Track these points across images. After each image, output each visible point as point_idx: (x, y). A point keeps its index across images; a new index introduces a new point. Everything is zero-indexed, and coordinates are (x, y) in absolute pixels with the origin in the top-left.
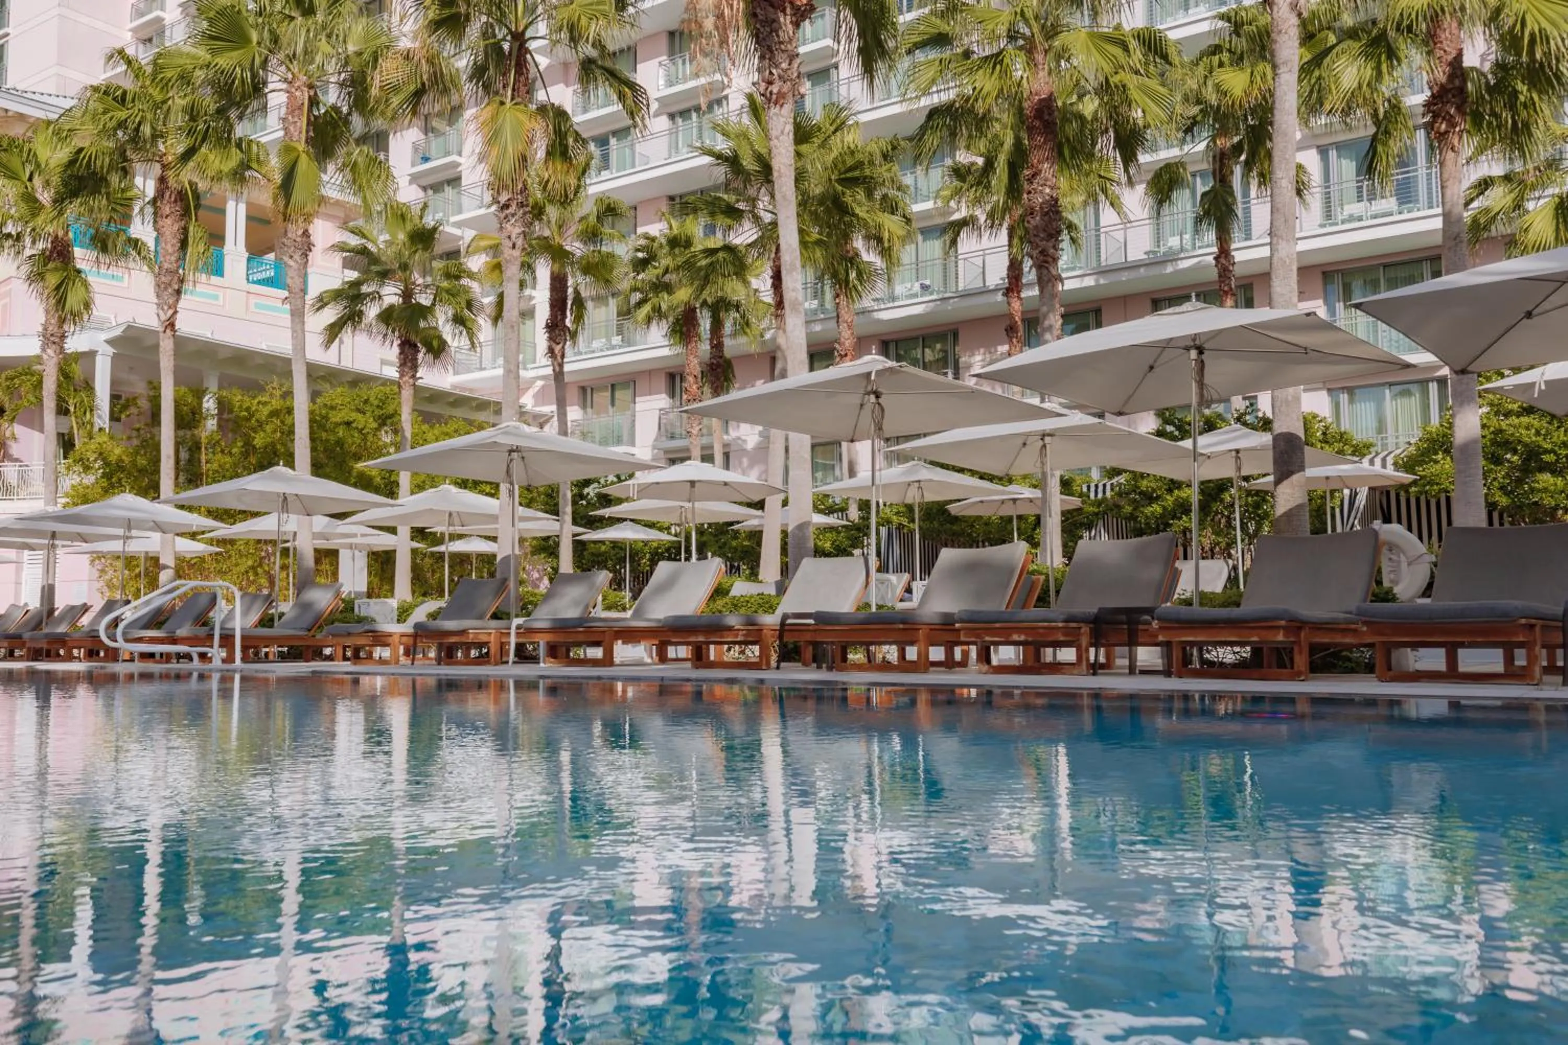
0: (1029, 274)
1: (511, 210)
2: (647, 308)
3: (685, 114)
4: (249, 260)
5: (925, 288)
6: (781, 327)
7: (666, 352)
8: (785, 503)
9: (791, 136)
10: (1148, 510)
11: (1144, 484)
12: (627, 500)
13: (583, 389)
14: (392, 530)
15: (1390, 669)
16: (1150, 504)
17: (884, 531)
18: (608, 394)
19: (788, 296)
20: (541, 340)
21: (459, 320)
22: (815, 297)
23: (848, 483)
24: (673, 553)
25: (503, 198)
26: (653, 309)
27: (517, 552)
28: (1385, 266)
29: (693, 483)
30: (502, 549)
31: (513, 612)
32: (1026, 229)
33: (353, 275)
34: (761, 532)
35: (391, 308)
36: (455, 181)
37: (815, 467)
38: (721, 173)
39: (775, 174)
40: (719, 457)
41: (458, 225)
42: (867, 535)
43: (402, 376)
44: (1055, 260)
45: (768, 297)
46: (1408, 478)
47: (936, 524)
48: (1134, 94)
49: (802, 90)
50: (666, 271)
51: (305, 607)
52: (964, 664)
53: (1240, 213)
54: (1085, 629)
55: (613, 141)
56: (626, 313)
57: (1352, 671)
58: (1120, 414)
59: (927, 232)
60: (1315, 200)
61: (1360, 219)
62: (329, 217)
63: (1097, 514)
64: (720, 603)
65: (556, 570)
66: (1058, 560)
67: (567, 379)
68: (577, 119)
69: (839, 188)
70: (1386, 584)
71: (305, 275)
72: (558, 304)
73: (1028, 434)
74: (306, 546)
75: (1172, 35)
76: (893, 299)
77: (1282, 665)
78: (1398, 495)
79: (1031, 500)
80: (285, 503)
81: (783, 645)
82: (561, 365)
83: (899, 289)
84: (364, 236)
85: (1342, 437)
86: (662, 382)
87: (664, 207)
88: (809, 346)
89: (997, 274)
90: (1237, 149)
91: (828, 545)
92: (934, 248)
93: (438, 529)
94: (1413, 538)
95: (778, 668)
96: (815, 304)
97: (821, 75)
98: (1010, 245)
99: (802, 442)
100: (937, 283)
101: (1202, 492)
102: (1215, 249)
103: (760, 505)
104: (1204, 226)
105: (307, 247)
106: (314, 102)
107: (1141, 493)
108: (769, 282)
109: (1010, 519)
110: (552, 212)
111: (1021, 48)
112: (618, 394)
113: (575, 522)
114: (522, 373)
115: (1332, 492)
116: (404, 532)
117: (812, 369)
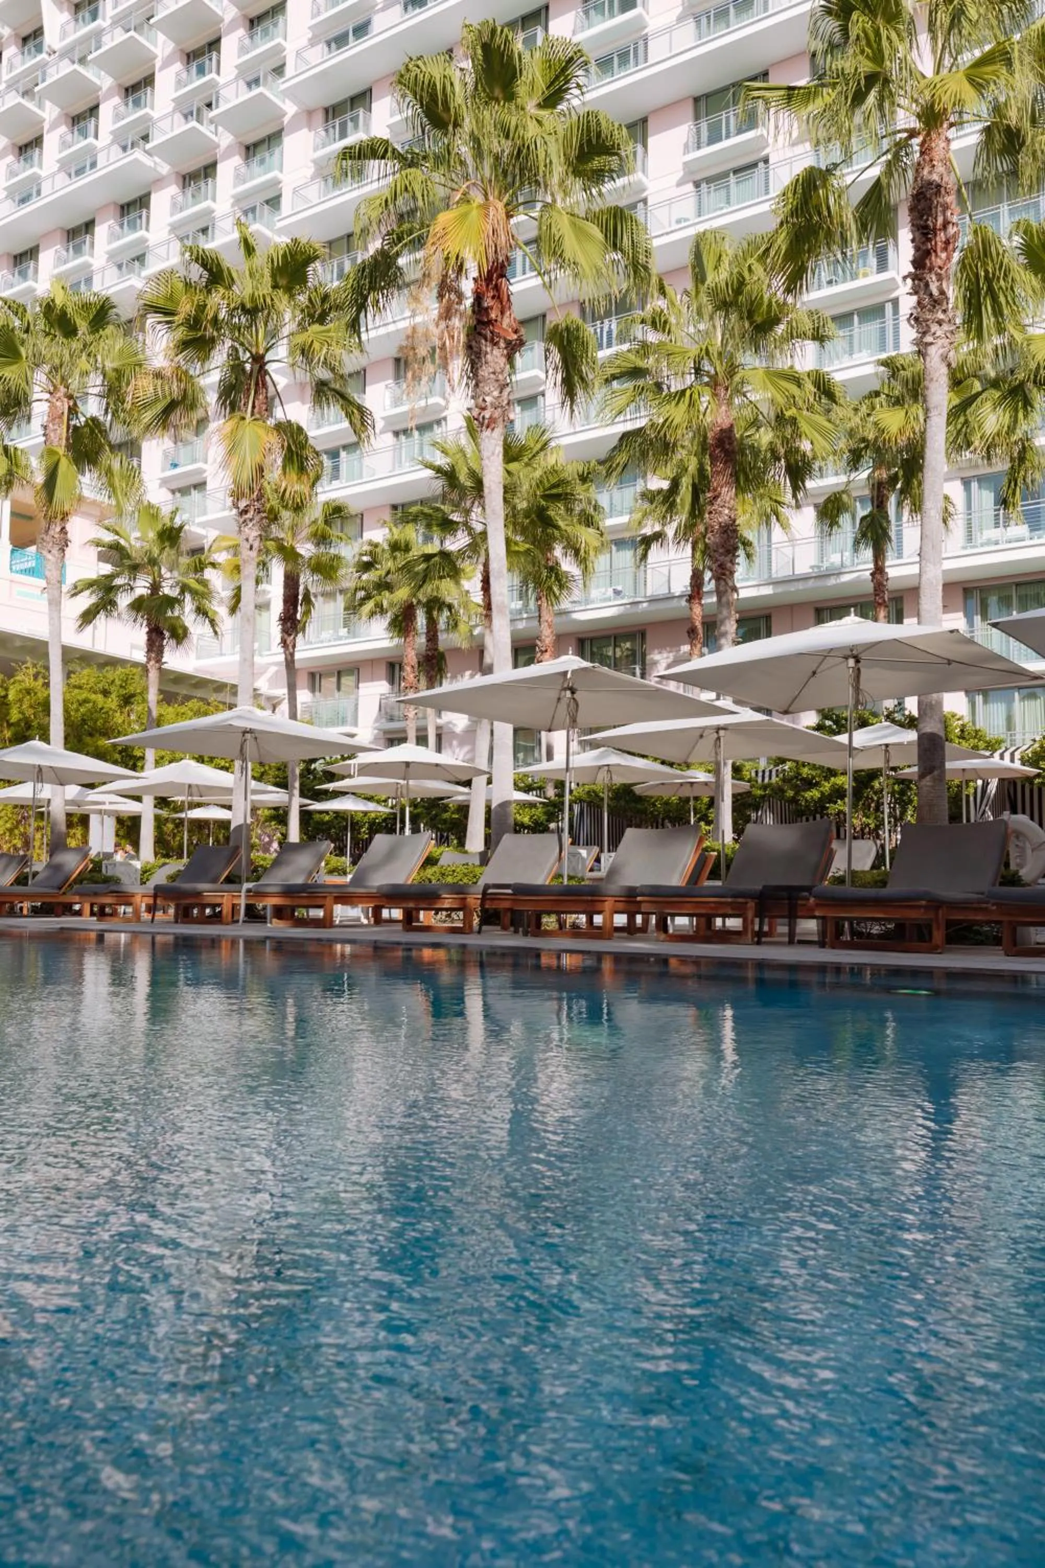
0: (709, 585)
1: (249, 515)
2: (370, 605)
3: (406, 432)
4: (12, 551)
5: (617, 593)
6: (489, 626)
7: (386, 644)
8: (489, 782)
9: (501, 457)
10: (808, 795)
11: (805, 771)
12: (350, 776)
13: (312, 675)
14: (138, 799)
15: (1015, 945)
16: (809, 789)
17: (576, 808)
18: (334, 680)
19: (495, 599)
20: (276, 631)
21: (201, 611)
22: (521, 598)
23: (545, 765)
24: (389, 825)
25: (242, 504)
26: (376, 605)
27: (249, 820)
28: (1018, 585)
29: (408, 764)
30: (237, 817)
31: (244, 876)
32: (706, 545)
33: (107, 569)
34: (468, 807)
35: (141, 597)
36: (200, 486)
37: (516, 749)
38: (439, 485)
39: (486, 490)
40: (432, 739)
41: (204, 525)
42: (562, 810)
43: (149, 660)
44: (732, 573)
45: (477, 597)
46: (1031, 771)
47: (622, 803)
48: (804, 426)
49: (512, 416)
50: (388, 573)
51: (54, 868)
52: (644, 929)
53: (893, 534)
54: (751, 904)
55: (343, 454)
56: (353, 608)
57: (981, 943)
58: (786, 712)
59: (620, 544)
60: (958, 525)
61: (997, 543)
62: (87, 515)
63: (763, 797)
64: (430, 871)
65: (285, 836)
66: (729, 836)
67: (297, 665)
68: (312, 433)
69: (543, 503)
70: (1013, 867)
71: (63, 566)
72: (291, 600)
73: (704, 728)
74: (58, 810)
75: (838, 377)
76: (587, 601)
77: (921, 938)
78: (1023, 787)
79: (706, 784)
80: (39, 774)
81: (484, 911)
82: (292, 655)
83: (595, 593)
84: (117, 533)
85: (977, 734)
86: (383, 670)
87: (387, 515)
88: (513, 642)
89: (681, 583)
90: (894, 479)
91: (526, 820)
92: (626, 557)
93: (179, 798)
94: (1035, 825)
95: (479, 932)
96: (519, 604)
97: (529, 401)
98: (693, 556)
99: (505, 731)
100: (628, 591)
101: (855, 779)
102: (872, 566)
103: (468, 784)
104: (862, 546)
105: (64, 544)
106: (73, 411)
107: (803, 779)
108: (480, 585)
109: (687, 800)
110: (286, 516)
111: (707, 384)
112: (344, 680)
113: (302, 795)
114: (257, 659)
115: (967, 782)
116: (149, 801)
117: (516, 666)
